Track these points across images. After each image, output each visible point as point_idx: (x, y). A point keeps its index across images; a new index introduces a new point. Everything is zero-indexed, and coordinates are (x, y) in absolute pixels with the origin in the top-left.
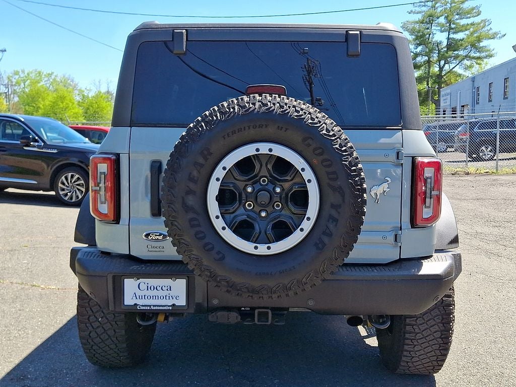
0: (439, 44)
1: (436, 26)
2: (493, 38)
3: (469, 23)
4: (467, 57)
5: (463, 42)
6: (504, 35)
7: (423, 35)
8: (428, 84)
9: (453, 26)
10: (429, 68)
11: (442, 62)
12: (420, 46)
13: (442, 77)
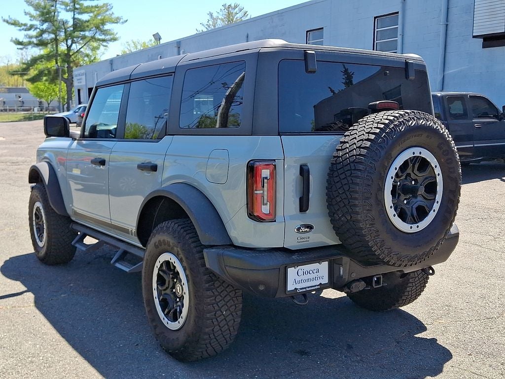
0: (64, 23)
1: (60, 4)
2: (117, 23)
3: (94, 5)
4: (93, 38)
5: (88, 24)
6: (126, 21)
7: (49, 12)
8: (57, 63)
9: (77, 6)
10: (57, 46)
11: (69, 42)
12: (46, 22)
13: (70, 56)
